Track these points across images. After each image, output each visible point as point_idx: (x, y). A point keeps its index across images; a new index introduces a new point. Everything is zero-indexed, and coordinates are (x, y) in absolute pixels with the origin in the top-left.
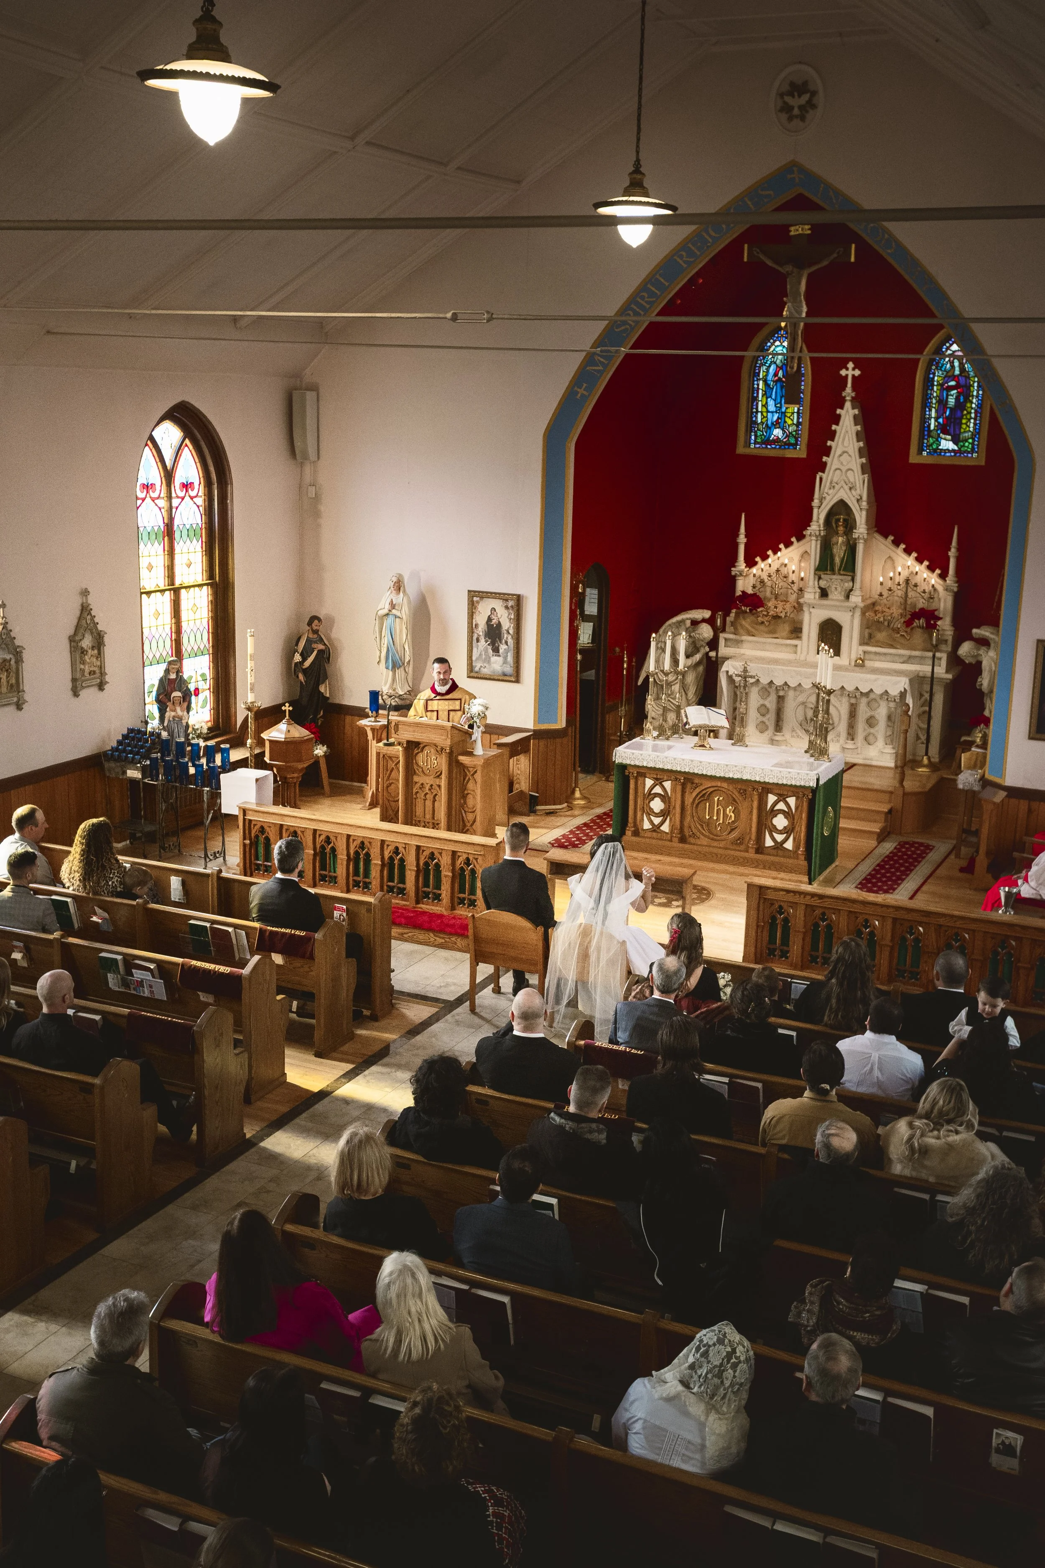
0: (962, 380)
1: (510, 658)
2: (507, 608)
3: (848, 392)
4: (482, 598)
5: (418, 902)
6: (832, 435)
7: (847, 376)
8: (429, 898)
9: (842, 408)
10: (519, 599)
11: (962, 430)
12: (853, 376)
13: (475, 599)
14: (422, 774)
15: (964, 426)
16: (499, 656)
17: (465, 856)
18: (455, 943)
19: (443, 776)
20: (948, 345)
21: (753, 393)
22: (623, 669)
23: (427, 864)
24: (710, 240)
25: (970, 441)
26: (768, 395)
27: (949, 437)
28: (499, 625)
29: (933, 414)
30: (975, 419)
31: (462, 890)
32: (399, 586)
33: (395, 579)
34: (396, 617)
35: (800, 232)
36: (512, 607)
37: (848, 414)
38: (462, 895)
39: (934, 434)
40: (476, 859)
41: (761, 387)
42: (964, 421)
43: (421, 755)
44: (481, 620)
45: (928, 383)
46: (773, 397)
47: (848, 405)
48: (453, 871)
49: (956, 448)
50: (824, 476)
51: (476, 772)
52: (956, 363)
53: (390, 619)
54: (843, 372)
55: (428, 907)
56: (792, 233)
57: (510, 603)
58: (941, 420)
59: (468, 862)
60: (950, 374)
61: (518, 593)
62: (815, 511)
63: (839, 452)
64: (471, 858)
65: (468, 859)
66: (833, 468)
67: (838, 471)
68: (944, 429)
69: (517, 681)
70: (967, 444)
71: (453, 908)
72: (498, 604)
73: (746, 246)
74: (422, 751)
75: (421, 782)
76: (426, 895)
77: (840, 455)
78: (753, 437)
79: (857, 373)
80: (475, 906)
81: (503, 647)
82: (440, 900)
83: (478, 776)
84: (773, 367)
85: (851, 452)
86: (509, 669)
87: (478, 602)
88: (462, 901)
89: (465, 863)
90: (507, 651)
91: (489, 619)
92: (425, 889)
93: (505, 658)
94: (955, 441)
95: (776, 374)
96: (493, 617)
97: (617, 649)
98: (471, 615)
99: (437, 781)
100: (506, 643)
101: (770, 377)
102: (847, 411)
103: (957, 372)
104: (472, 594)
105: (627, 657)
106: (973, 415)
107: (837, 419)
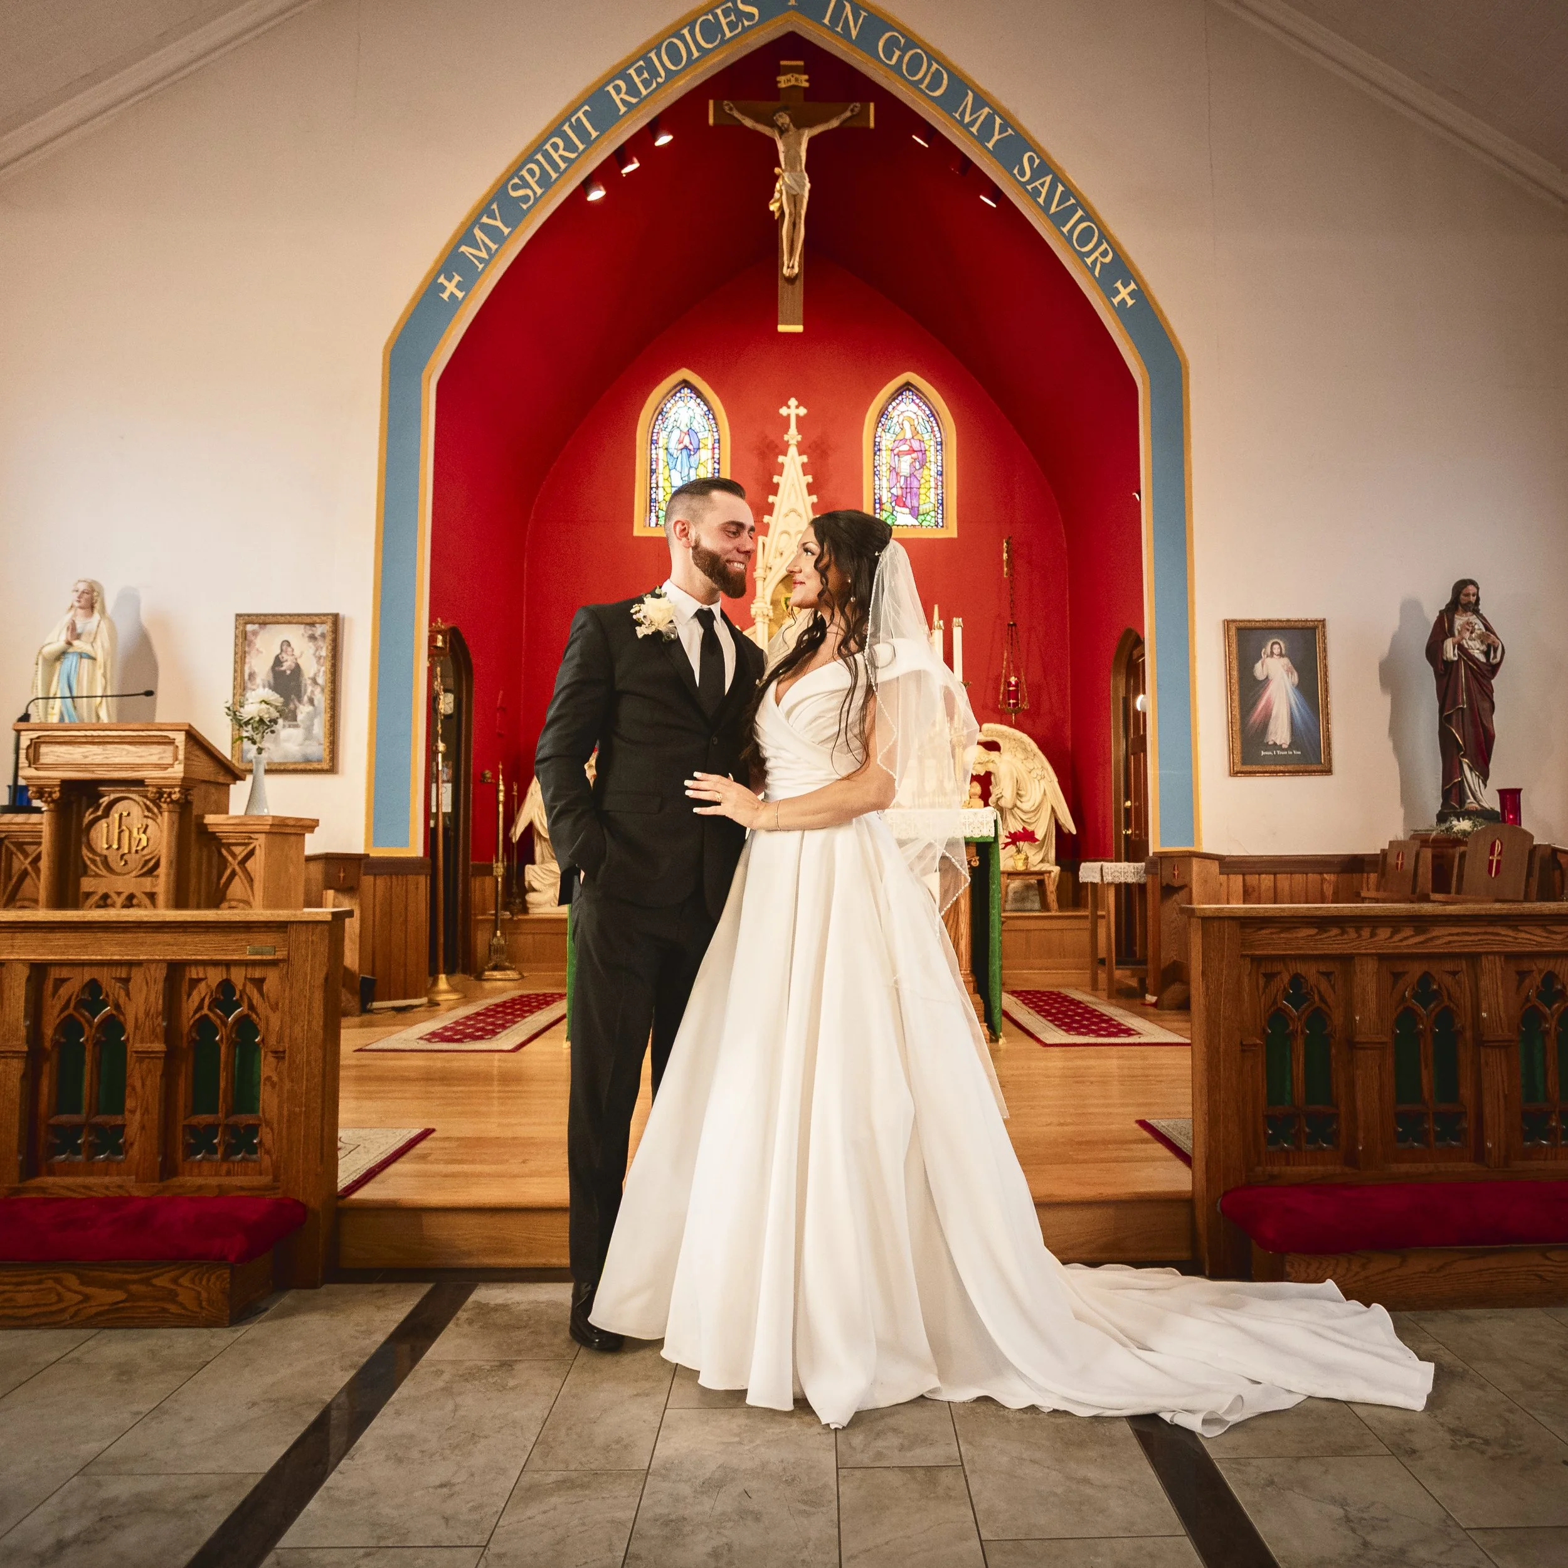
0: (916, 446)
1: (320, 728)
2: (312, 638)
3: (793, 436)
4: (263, 624)
5: (31, 1167)
6: (774, 489)
7: (789, 416)
8: (77, 1150)
9: (785, 454)
10: (336, 620)
11: (921, 502)
12: (797, 416)
13: (249, 627)
14: (104, 872)
15: (922, 497)
16: (297, 726)
17: (215, 977)
18: (172, 1296)
19: (162, 870)
20: (894, 404)
21: (651, 465)
22: (498, 802)
23: (70, 1027)
24: (663, 74)
25: (933, 514)
26: (671, 465)
27: (907, 510)
28: (297, 670)
29: (885, 484)
30: (936, 488)
31: (204, 1100)
32: (90, 600)
33: (82, 587)
34: (81, 655)
35: (793, 82)
36: (323, 635)
37: (793, 463)
38: (205, 1119)
39: (887, 506)
40: (259, 983)
41: (660, 457)
42: (922, 491)
43: (103, 824)
44: (260, 664)
45: (877, 449)
46: (678, 467)
47: (793, 451)
48: (170, 1034)
49: (915, 522)
50: (767, 540)
51: (251, 853)
52: (907, 425)
53: (70, 661)
54: (784, 411)
55: (69, 1180)
56: (782, 85)
57: (319, 630)
58: (894, 491)
59: (225, 995)
60: (900, 437)
61: (334, 611)
62: (759, 584)
63: (784, 510)
64: (238, 976)
65: (226, 986)
66: (779, 530)
67: (785, 536)
68: (899, 501)
69: (332, 769)
70: (928, 518)
71: (168, 1169)
72: (296, 635)
73: (711, 102)
74: (107, 813)
75: (101, 892)
76: (66, 1138)
77: (787, 515)
78: (654, 519)
79: (802, 411)
80: (253, 1149)
81: (303, 711)
82: (119, 1150)
83: (256, 865)
84: (676, 433)
85: (801, 510)
86: (318, 749)
87: (255, 633)
88: (201, 1140)
89: (215, 1003)
90: (311, 717)
91: (278, 662)
92: (64, 1118)
93: (309, 729)
94: (915, 512)
95: (680, 442)
96: (285, 656)
97: (488, 774)
98: (241, 657)
99: (147, 883)
100: (311, 701)
101: (673, 445)
102: (793, 458)
103: (909, 435)
104: (244, 619)
105: (505, 785)
106: (933, 484)
107: (779, 469)
